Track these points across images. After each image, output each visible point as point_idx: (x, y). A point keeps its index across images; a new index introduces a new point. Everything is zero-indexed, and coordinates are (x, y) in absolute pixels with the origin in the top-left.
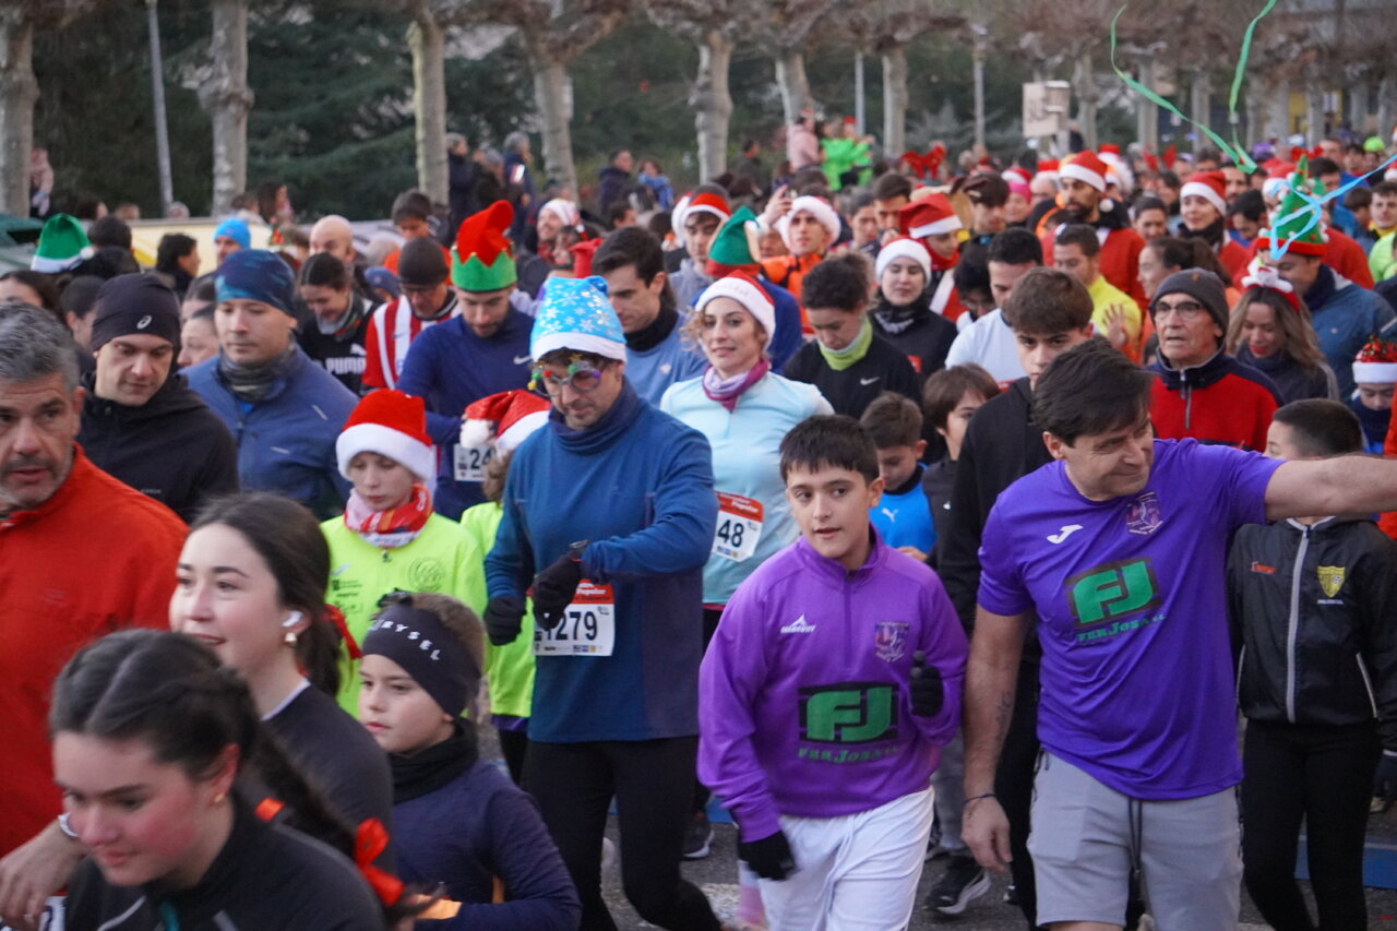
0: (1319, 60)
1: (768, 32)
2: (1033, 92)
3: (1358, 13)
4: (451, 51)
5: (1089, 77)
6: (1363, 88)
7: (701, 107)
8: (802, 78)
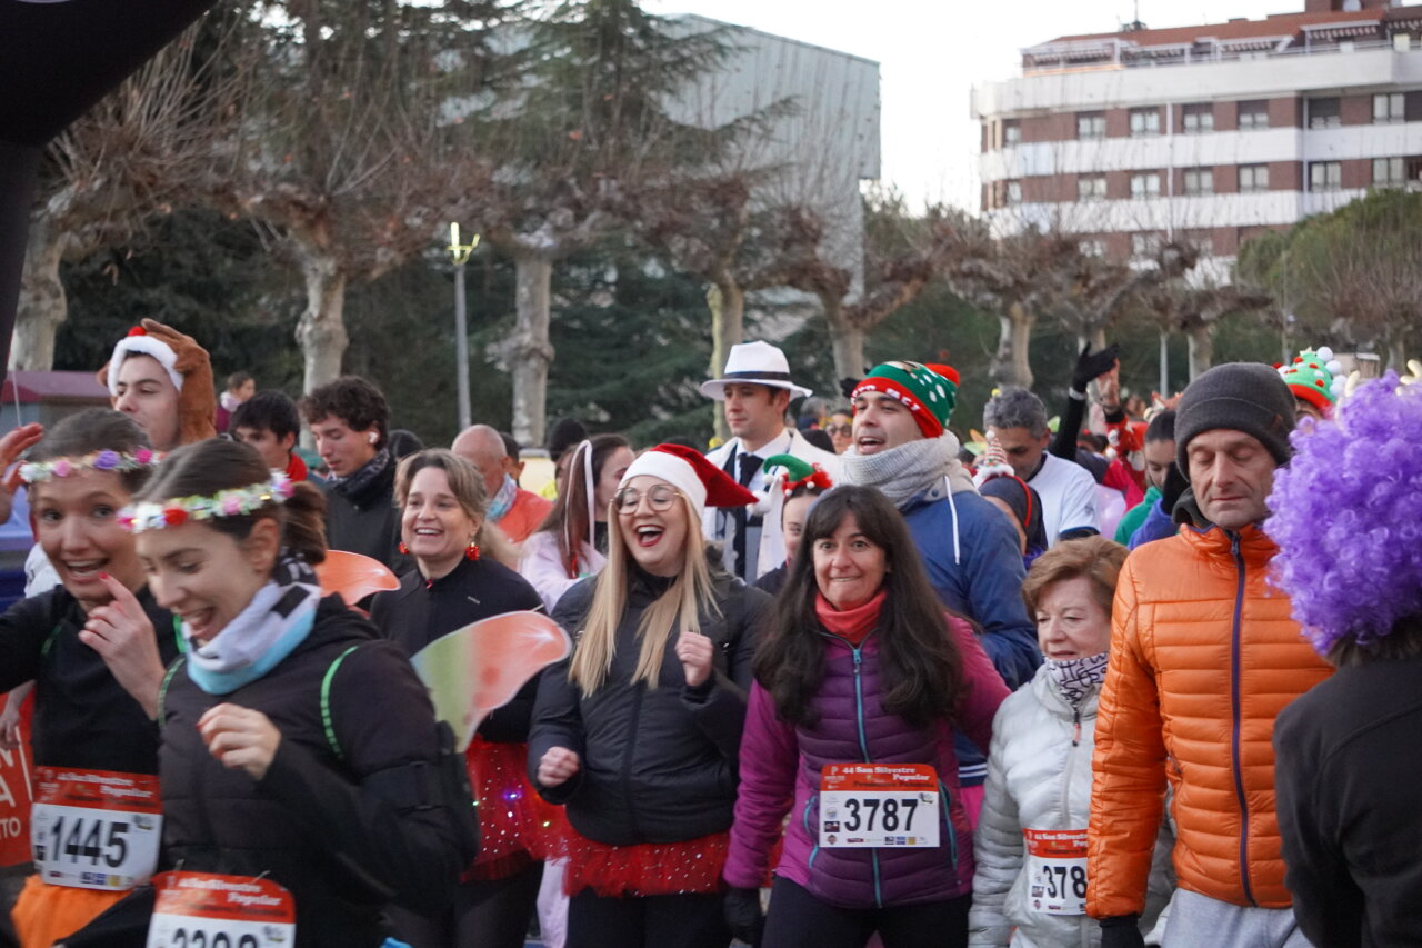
1: (1070, 306)
7: (999, 378)
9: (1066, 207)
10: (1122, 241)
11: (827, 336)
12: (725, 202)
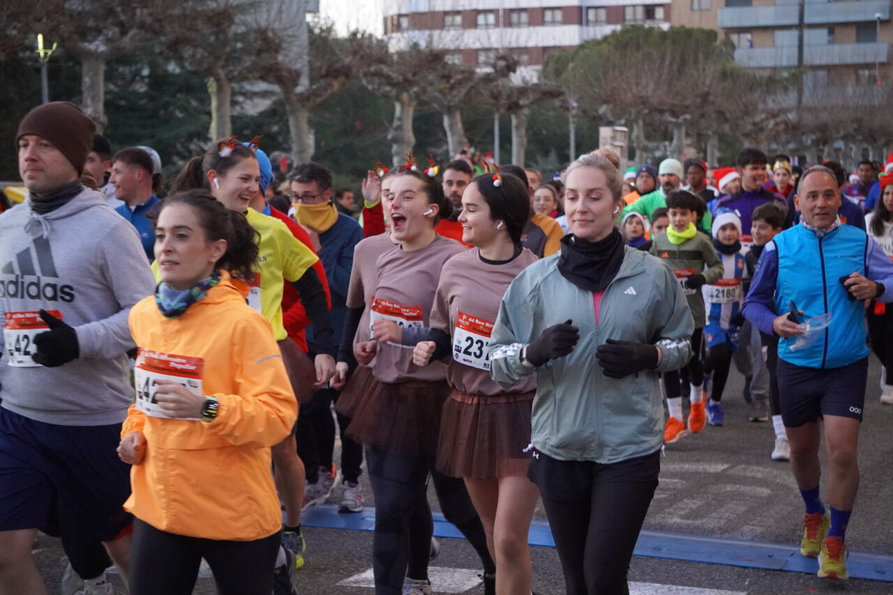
1: (437, 94)
2: (605, 132)
4: (237, 110)
6: (814, 150)
7: (395, 140)
8: (460, 127)
9: (436, 33)
10: (472, 54)
11: (285, 113)
12: (218, 25)
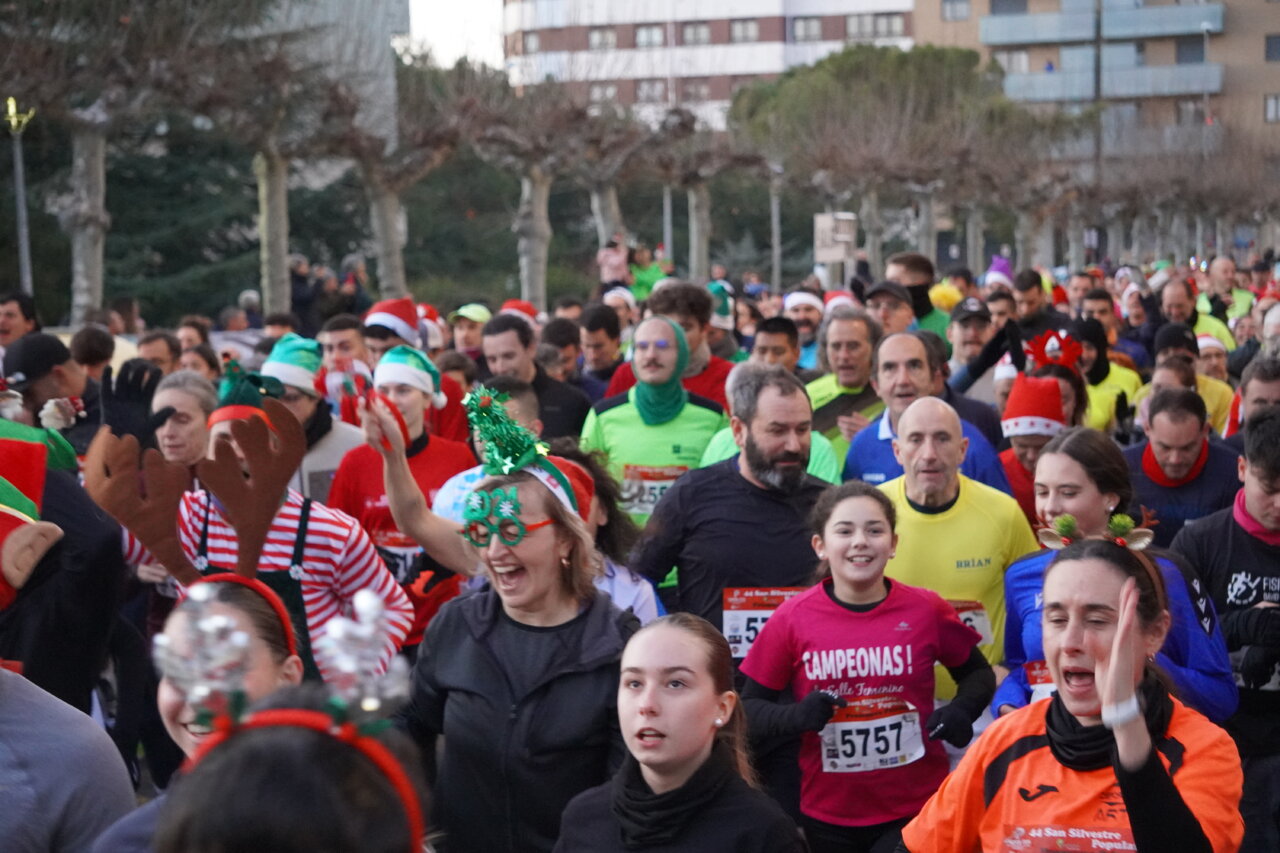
0: (1079, 199)
1: (584, 166)
2: (823, 222)
3: (1114, 160)
4: (295, 182)
5: (874, 211)
6: (1119, 225)
7: (524, 233)
8: (614, 208)
10: (630, 89)
11: (365, 194)
12: (268, 79)
